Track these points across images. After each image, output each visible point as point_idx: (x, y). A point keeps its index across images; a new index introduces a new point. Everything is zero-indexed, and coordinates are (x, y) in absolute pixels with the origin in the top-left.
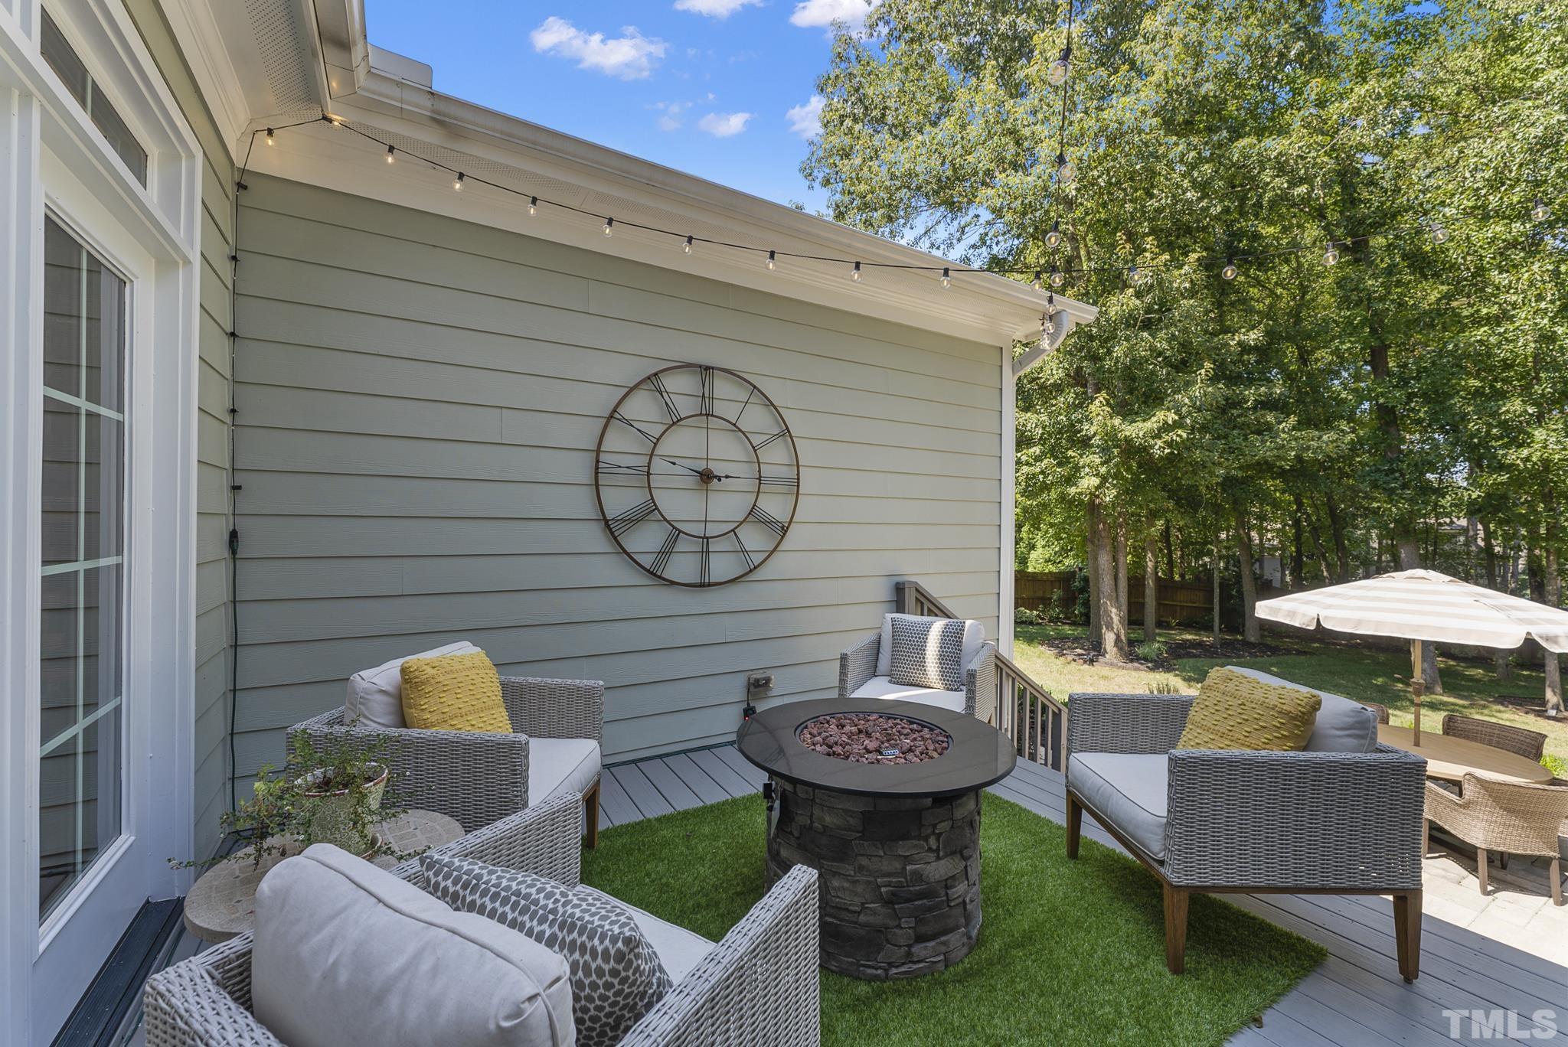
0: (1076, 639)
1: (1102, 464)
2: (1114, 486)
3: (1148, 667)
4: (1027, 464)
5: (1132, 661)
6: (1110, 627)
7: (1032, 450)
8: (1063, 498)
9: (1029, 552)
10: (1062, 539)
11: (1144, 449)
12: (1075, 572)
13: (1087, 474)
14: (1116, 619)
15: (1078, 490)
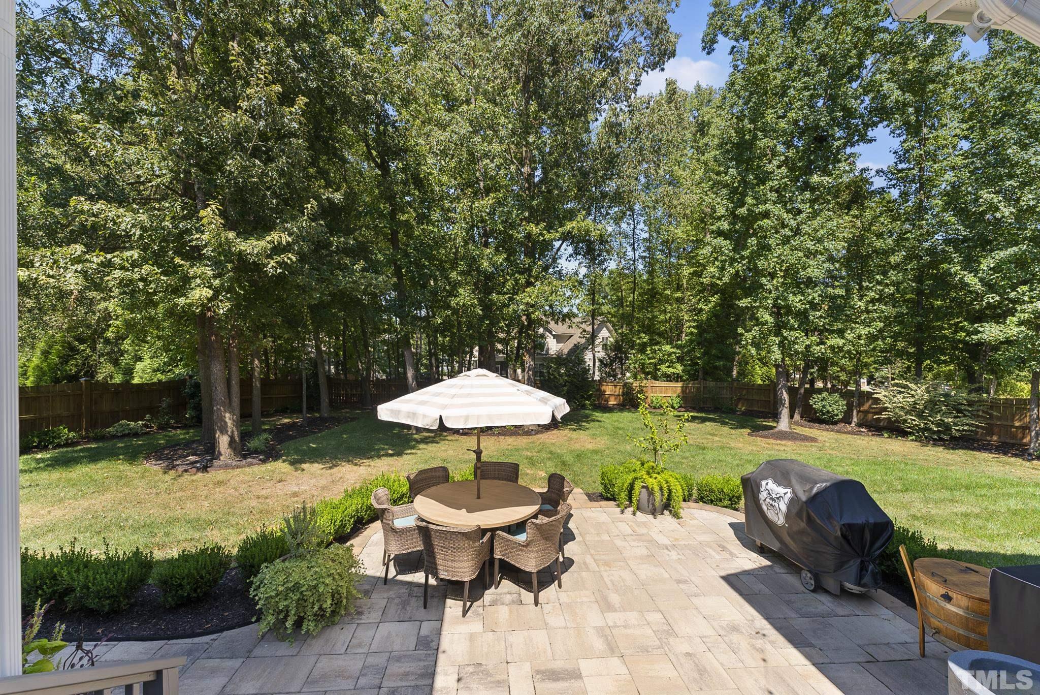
0: (187, 444)
1: (215, 277)
2: (228, 299)
3: (260, 460)
4: (122, 268)
5: (245, 457)
6: (223, 430)
7: (128, 254)
8: (171, 312)
9: (135, 363)
10: (171, 350)
11: (258, 267)
12: (185, 380)
13: (199, 286)
14: (230, 423)
15: (188, 301)
